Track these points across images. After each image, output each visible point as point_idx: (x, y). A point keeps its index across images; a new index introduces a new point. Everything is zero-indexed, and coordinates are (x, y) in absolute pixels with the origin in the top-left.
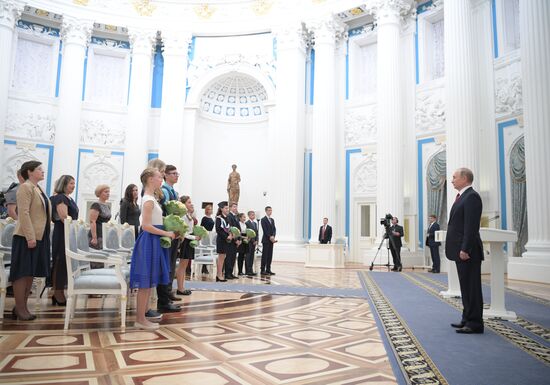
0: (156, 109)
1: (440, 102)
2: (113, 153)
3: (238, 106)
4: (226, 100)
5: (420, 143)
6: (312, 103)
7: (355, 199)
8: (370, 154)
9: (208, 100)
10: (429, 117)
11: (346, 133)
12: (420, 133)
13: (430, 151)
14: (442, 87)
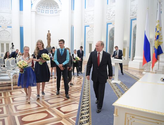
0: (21, 11)
1: (114, 11)
2: (8, 27)
3: (49, 10)
4: (45, 8)
5: (108, 24)
6: (74, 10)
7: (87, 42)
8: (92, 27)
9: (39, 8)
10: (111, 16)
11: (85, 20)
12: (108, 21)
13: (110, 27)
14: (115, 6)
